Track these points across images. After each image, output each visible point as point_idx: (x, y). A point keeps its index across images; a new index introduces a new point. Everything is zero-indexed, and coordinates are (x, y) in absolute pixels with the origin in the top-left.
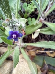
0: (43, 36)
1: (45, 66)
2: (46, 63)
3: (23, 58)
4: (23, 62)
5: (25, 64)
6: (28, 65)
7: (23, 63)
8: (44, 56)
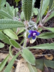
0: (39, 41)
1: (46, 70)
2: (46, 66)
3: (23, 63)
4: (24, 67)
5: (26, 69)
6: (29, 69)
7: (24, 69)
8: (44, 59)
